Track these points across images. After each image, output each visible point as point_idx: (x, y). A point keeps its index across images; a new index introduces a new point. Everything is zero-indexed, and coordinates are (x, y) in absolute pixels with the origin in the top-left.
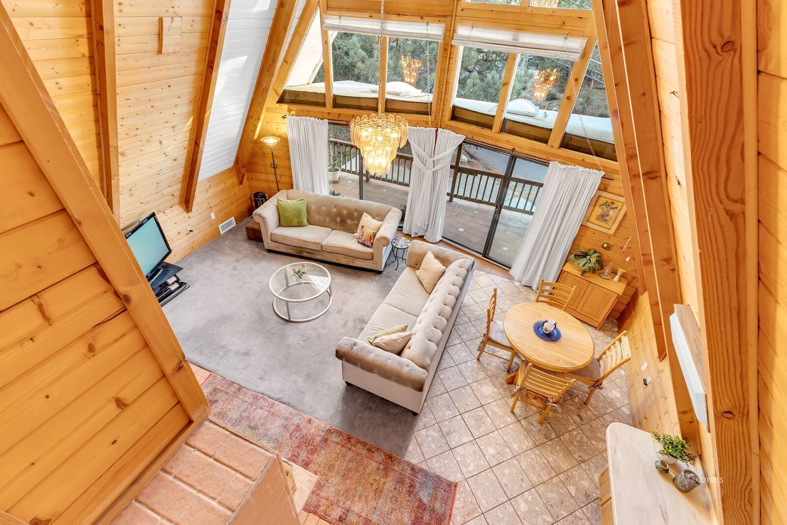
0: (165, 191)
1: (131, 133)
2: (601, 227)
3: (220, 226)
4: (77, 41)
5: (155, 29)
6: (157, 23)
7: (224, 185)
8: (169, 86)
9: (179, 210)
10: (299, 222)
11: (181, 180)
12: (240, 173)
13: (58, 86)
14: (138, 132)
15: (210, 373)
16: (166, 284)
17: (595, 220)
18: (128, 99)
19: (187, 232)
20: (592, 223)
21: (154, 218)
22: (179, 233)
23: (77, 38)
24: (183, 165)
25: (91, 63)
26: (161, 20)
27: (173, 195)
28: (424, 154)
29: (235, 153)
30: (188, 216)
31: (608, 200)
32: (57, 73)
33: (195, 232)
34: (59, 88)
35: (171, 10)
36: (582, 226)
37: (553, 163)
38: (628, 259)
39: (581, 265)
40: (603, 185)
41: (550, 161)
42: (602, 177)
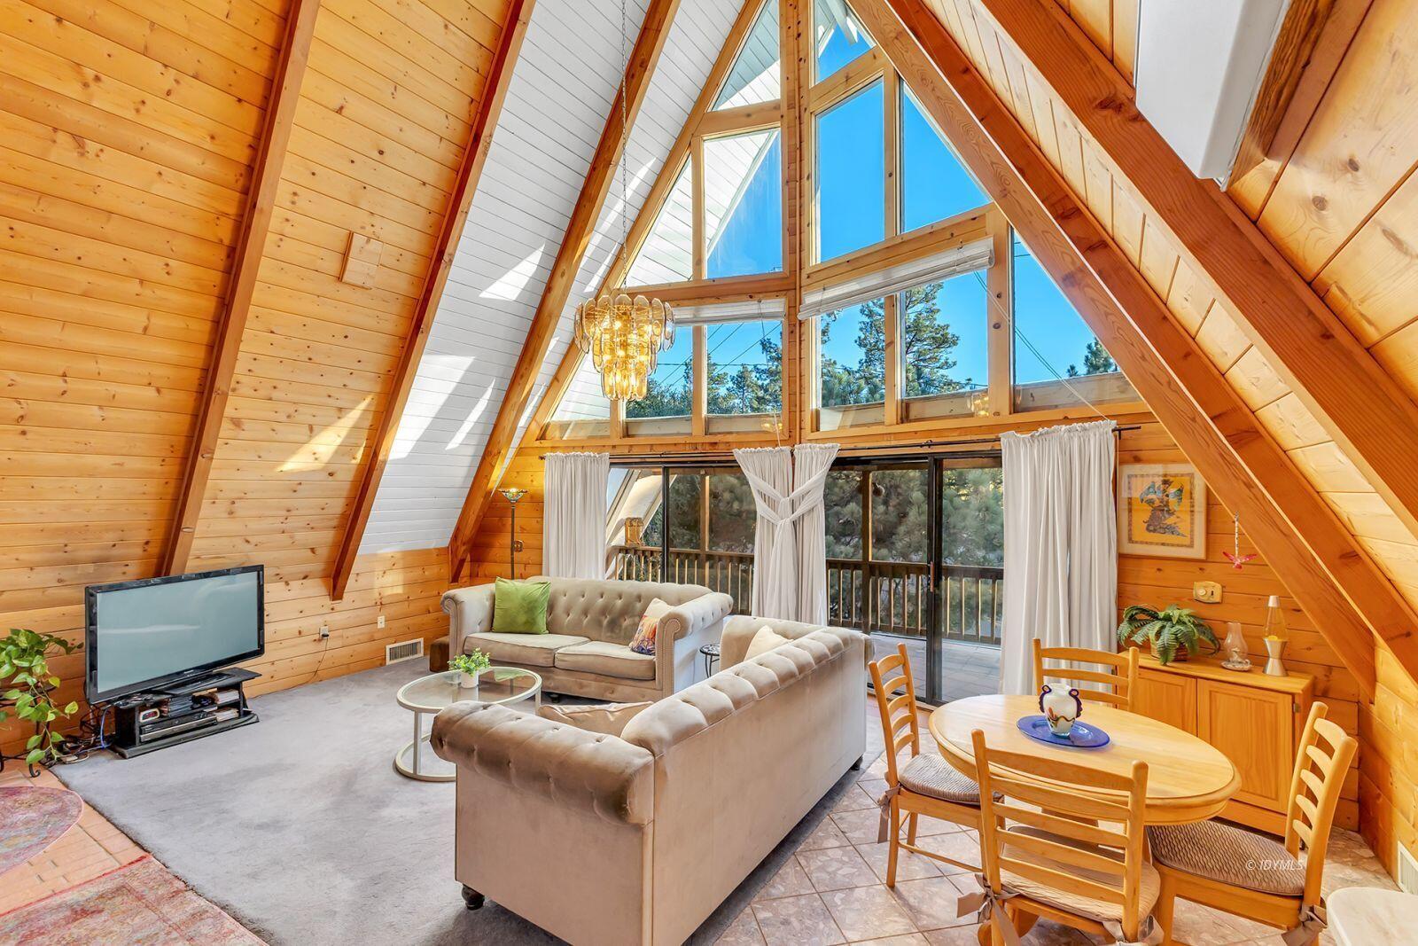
0: (301, 536)
1: (262, 393)
2: (1168, 545)
3: (388, 647)
4: (218, 218)
5: (341, 246)
6: (345, 239)
7: (421, 572)
8: (346, 337)
9: (316, 589)
10: (526, 623)
11: (335, 523)
12: (456, 556)
13: (168, 269)
14: (275, 394)
15: (142, 853)
16: (211, 700)
17: (1147, 534)
18: (272, 332)
19: (317, 637)
20: (1142, 543)
21: (259, 575)
22: (300, 632)
23: (222, 214)
24: (345, 493)
25: (228, 256)
26: (351, 236)
27: (313, 550)
28: (775, 493)
29: (455, 521)
30: (331, 607)
31: (1151, 479)
32: (172, 250)
33: (330, 643)
34: (168, 273)
35: (368, 228)
36: (1122, 557)
37: (1003, 436)
38: (1272, 602)
39: (1152, 636)
40: (1127, 454)
41: (1000, 435)
42: (1113, 431)
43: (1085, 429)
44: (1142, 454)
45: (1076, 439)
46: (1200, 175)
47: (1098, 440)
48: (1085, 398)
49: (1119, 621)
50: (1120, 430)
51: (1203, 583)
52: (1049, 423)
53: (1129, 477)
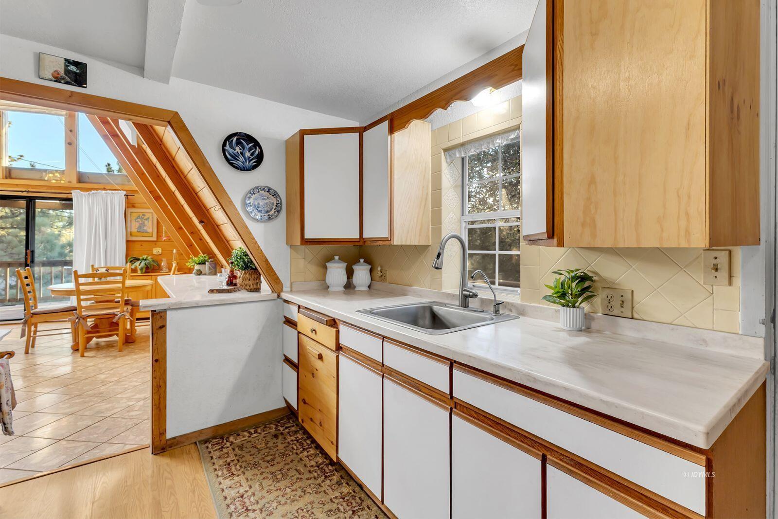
2: (144, 236)
20: (135, 236)
36: (128, 241)
37: (75, 192)
38: (175, 251)
39: (137, 265)
40: (130, 204)
41: (72, 191)
42: (125, 195)
43: (113, 193)
44: (135, 205)
45: (109, 198)
46: (132, 143)
47: (118, 198)
48: (114, 182)
49: (127, 263)
50: (127, 195)
51: (156, 249)
52: (97, 189)
53: (131, 212)
